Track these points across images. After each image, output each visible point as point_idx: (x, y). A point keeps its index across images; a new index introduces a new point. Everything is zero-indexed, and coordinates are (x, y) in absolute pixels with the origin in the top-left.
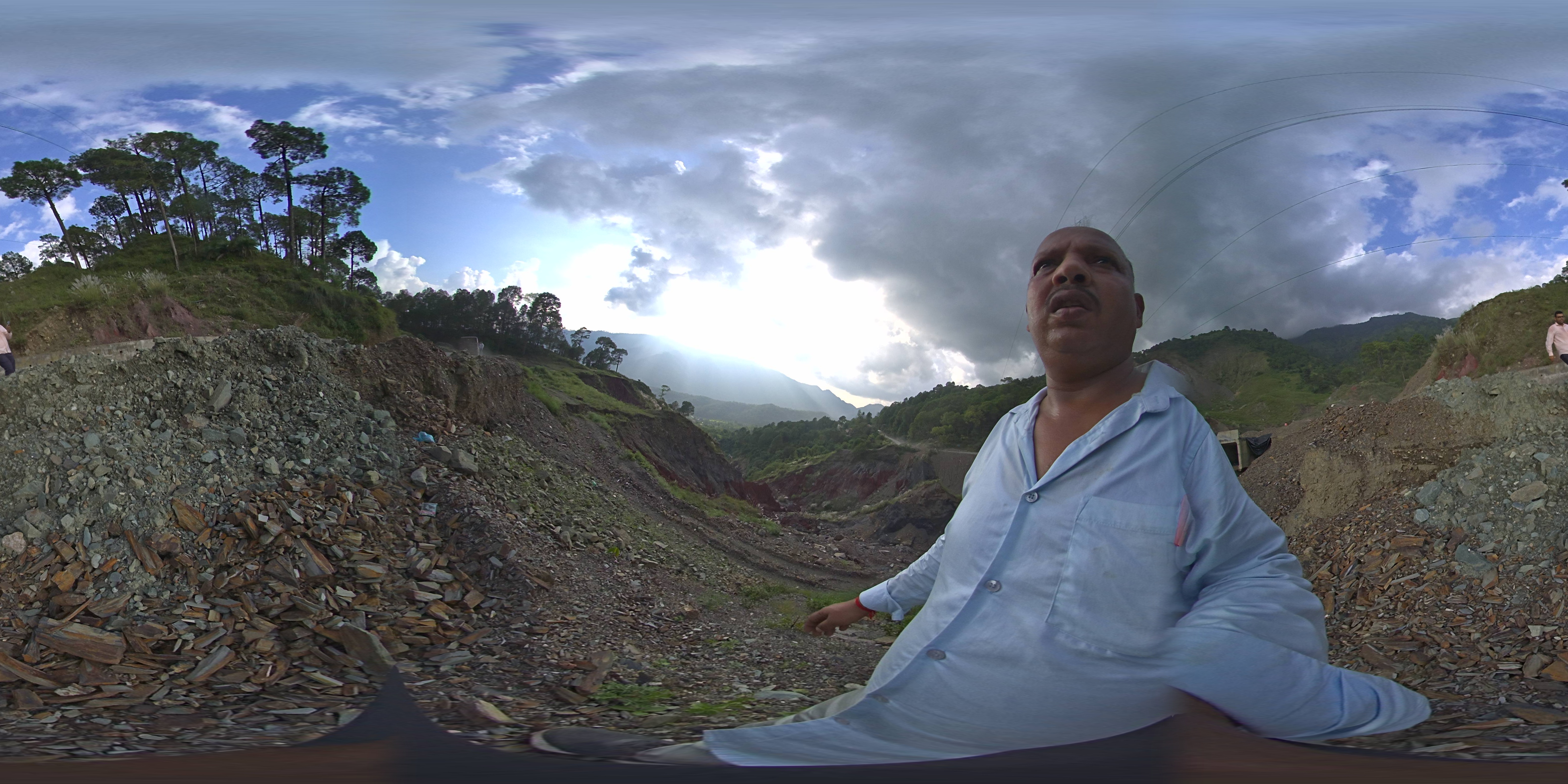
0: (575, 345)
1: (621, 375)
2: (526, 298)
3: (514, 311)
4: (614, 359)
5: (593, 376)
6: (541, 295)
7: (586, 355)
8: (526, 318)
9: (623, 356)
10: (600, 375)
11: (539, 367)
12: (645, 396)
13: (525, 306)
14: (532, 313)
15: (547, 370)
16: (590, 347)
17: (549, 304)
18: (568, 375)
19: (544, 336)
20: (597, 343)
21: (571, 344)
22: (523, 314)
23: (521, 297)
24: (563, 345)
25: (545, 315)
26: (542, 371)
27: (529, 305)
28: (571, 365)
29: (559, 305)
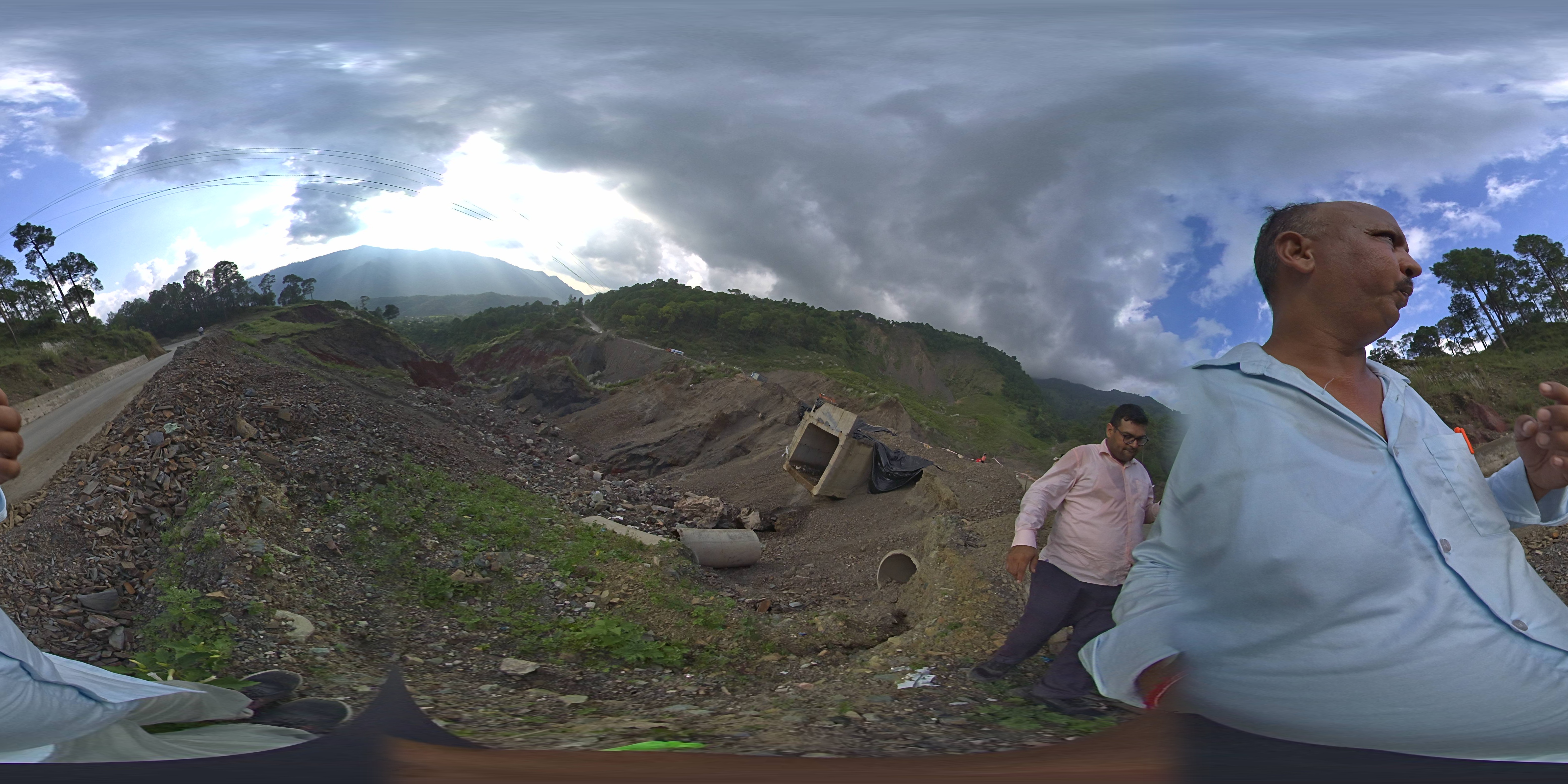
0: (265, 292)
1: (316, 301)
2: (206, 275)
3: (202, 288)
4: (306, 289)
5: (288, 312)
6: (216, 266)
7: (278, 296)
8: (215, 290)
9: (313, 284)
10: (295, 309)
11: (241, 324)
12: (343, 311)
13: (209, 281)
14: (217, 283)
15: (248, 323)
16: (277, 289)
17: (226, 270)
18: (266, 320)
19: (236, 297)
20: (284, 282)
21: (260, 292)
22: (210, 288)
23: (202, 277)
24: (255, 296)
25: (228, 281)
26: (245, 325)
27: (211, 279)
28: (267, 310)
29: (235, 266)
